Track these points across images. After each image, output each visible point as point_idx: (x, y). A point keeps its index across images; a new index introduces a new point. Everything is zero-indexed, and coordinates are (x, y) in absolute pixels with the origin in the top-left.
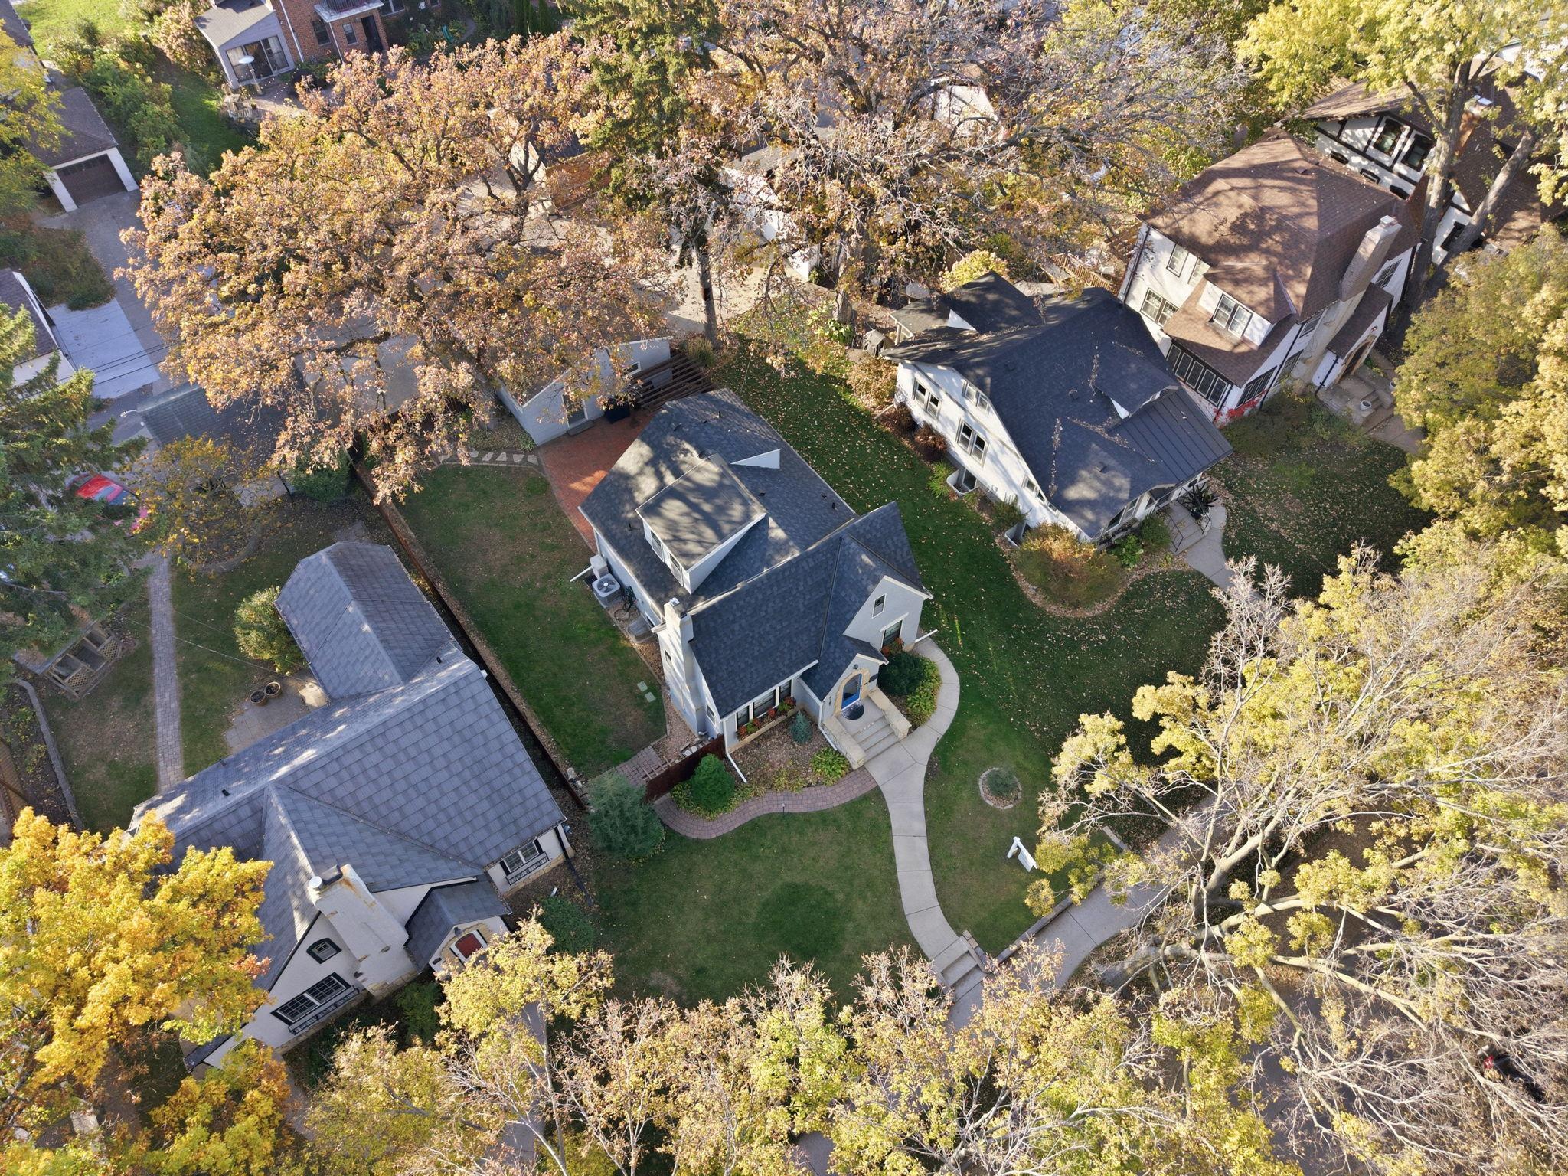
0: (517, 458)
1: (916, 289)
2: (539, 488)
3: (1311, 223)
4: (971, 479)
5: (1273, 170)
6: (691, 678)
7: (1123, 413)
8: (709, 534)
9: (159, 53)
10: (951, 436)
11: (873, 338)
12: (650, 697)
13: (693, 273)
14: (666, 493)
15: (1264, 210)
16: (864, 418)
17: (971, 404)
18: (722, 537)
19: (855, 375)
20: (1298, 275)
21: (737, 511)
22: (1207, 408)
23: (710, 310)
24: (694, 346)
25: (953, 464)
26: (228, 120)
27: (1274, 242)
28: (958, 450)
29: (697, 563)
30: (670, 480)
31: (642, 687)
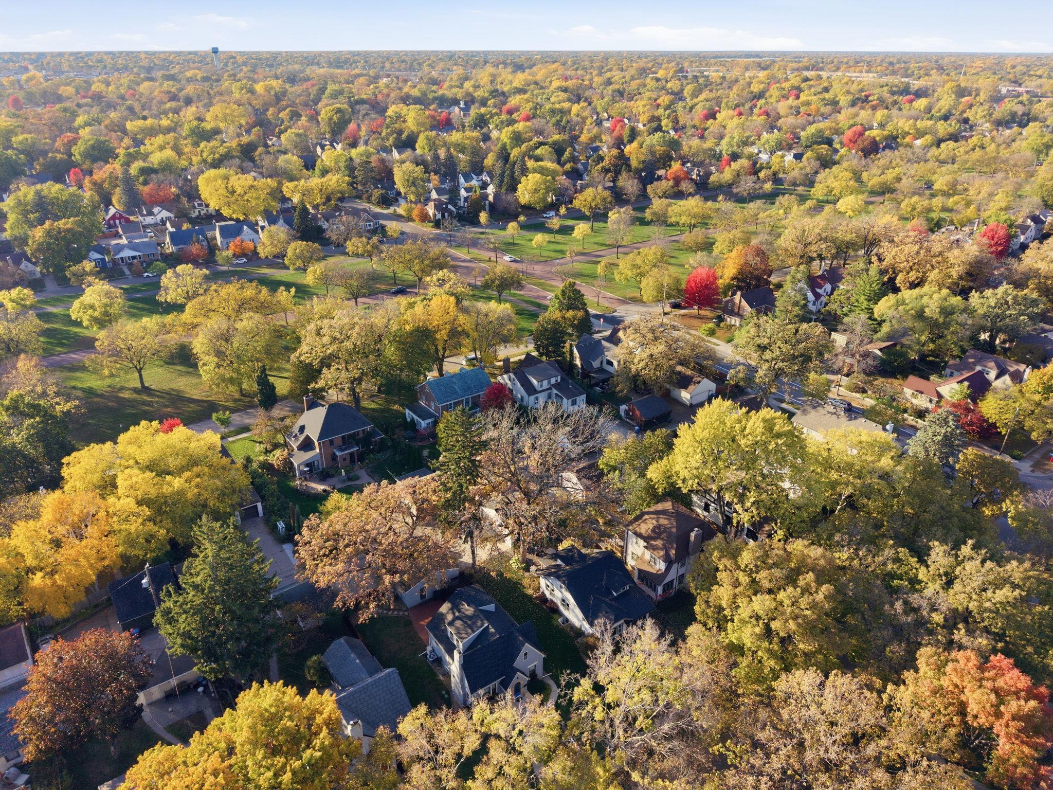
0: (401, 613)
1: (550, 551)
2: (408, 623)
3: (674, 530)
4: (567, 620)
5: (663, 512)
6: (462, 681)
7: (615, 594)
8: (470, 631)
9: (272, 465)
10: (559, 604)
11: (533, 568)
12: (446, 696)
13: (467, 546)
14: (456, 618)
15: (660, 525)
16: (529, 597)
17: (563, 590)
18: (474, 632)
19: (526, 582)
20: (672, 547)
21: (479, 623)
22: (652, 594)
23: (474, 558)
24: (467, 572)
25: (560, 614)
26: (297, 490)
27: (664, 536)
28: (562, 608)
29: (465, 641)
30: (457, 614)
31: (444, 692)
